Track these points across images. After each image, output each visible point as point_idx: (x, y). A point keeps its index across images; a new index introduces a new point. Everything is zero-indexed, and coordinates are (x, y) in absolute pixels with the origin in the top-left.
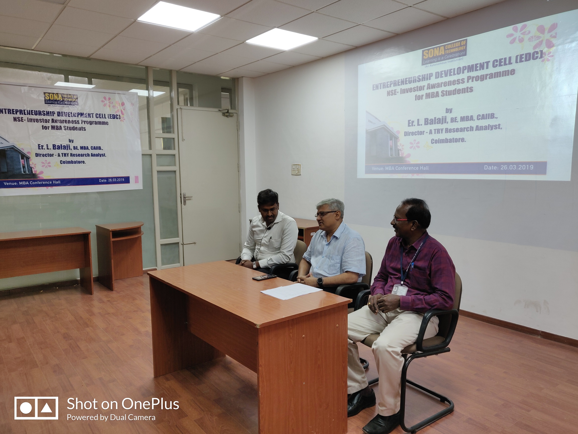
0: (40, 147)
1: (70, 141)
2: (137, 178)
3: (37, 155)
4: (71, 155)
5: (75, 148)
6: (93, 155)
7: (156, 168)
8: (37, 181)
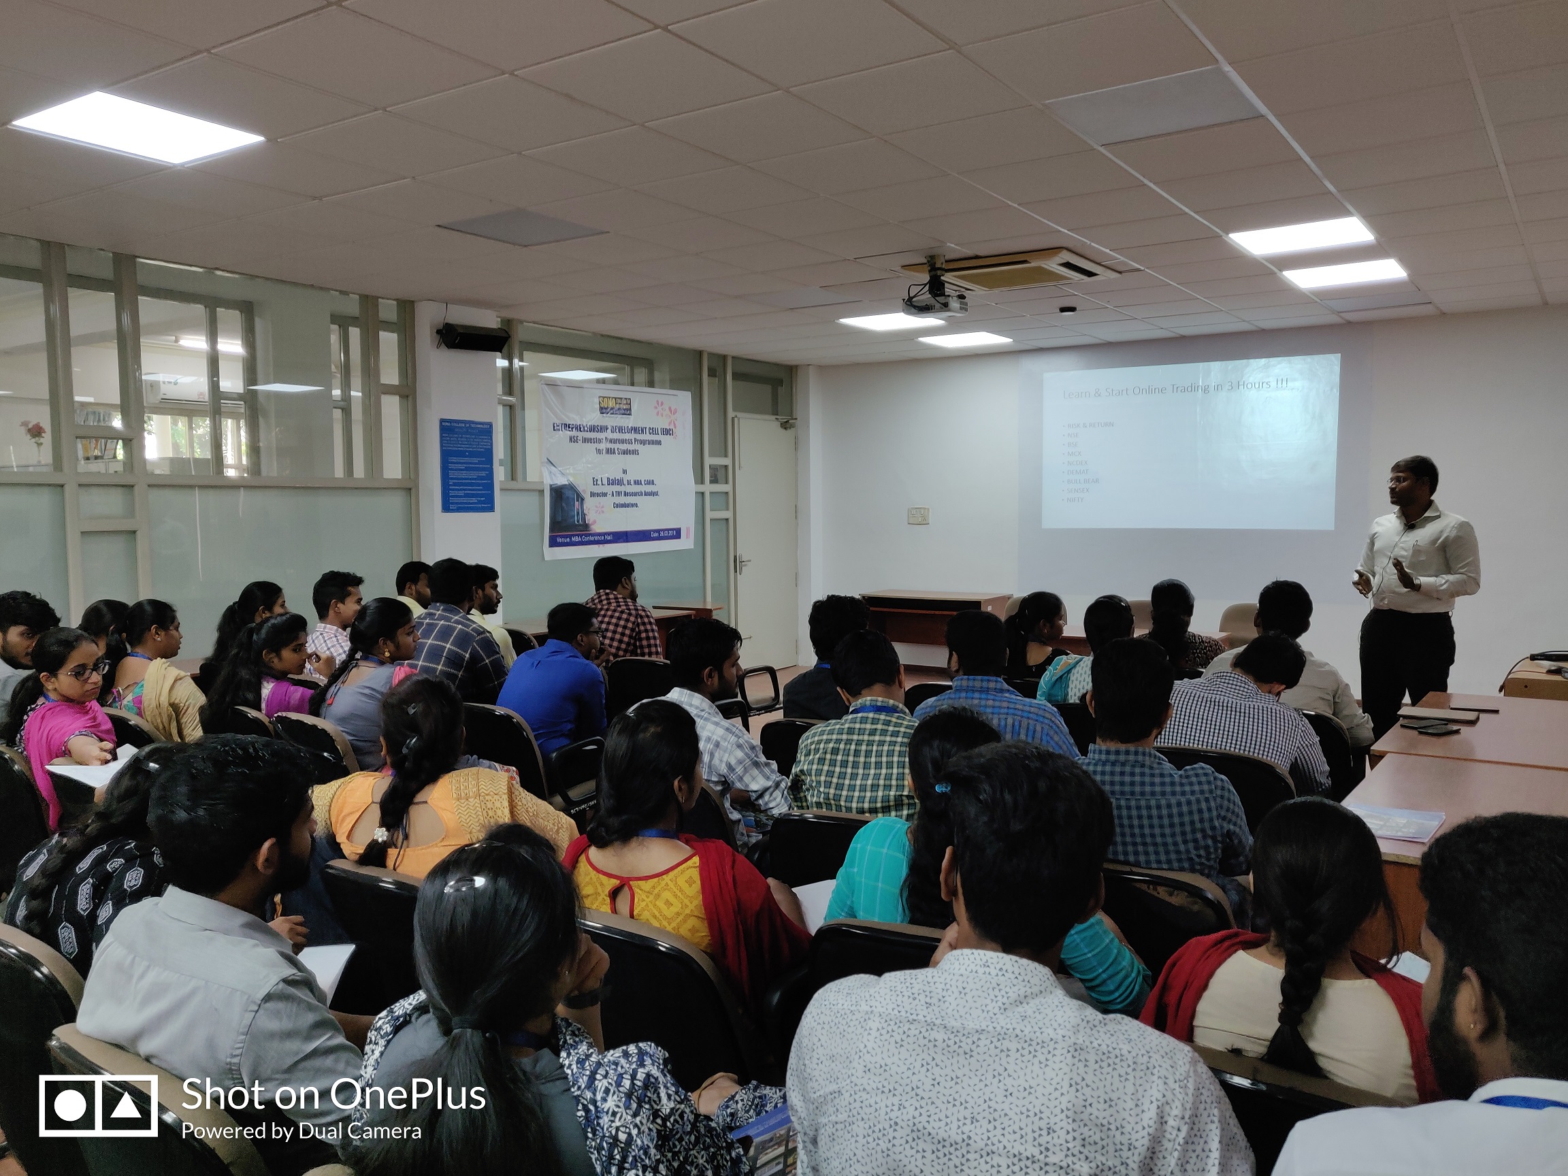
0: (595, 482)
1: (625, 472)
2: (688, 529)
3: (593, 495)
4: (626, 494)
5: (629, 483)
6: (647, 494)
7: (710, 515)
8: (589, 535)
